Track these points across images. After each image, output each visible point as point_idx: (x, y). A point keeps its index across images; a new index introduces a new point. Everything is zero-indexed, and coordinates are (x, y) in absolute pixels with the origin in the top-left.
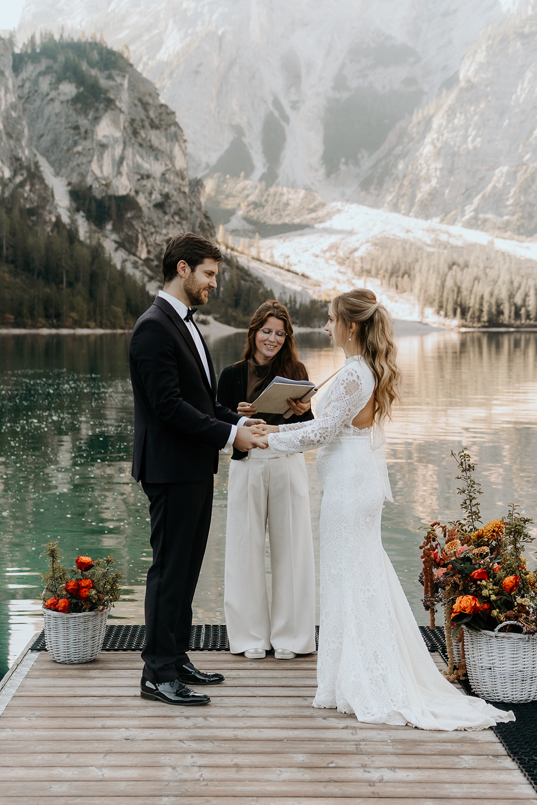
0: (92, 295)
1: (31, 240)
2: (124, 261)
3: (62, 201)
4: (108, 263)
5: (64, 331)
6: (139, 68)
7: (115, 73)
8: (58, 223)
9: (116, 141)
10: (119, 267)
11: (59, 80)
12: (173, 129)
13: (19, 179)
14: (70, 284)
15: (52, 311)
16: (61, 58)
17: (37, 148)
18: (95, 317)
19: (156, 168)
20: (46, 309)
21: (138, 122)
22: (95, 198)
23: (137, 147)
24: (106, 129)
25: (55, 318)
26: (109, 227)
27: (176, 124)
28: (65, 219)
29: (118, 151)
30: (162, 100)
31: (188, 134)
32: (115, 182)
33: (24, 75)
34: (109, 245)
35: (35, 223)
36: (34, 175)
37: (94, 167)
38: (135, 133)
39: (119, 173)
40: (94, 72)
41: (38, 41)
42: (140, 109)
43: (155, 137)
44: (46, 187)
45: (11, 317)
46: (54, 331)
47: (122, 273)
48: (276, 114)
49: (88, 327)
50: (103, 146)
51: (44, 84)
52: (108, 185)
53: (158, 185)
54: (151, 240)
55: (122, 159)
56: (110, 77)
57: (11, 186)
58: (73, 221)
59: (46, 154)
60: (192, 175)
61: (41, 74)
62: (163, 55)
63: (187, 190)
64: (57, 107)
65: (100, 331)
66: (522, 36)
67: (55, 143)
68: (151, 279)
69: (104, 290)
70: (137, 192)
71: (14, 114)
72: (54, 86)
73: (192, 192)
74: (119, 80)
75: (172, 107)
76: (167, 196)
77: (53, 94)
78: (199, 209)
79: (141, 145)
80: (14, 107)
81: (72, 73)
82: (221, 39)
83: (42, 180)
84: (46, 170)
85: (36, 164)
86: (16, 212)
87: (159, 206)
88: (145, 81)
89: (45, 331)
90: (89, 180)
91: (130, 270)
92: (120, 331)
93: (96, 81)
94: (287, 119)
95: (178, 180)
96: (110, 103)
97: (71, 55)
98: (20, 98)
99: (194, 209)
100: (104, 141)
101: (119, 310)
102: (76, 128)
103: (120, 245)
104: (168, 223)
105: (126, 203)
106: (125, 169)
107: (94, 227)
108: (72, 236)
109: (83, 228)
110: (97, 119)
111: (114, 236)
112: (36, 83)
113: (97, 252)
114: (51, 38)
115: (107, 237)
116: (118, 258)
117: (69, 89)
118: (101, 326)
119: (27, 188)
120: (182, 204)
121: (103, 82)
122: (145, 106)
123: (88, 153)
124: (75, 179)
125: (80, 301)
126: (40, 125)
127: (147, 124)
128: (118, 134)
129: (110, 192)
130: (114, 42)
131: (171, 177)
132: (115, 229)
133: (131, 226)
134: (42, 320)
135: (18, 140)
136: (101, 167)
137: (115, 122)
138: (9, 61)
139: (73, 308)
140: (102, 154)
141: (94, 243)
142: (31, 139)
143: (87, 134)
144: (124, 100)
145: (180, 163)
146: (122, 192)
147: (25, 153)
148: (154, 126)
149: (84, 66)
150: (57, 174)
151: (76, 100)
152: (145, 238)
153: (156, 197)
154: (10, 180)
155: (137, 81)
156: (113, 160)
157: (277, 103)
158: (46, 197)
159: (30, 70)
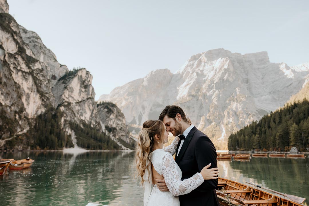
0: (108, 144)
1: (97, 135)
2: (114, 139)
3: (104, 128)
4: (111, 139)
5: (102, 151)
6: (118, 107)
7: (114, 107)
8: (103, 132)
9: (113, 118)
10: (113, 139)
11: (105, 108)
12: (123, 117)
13: (96, 124)
14: (104, 143)
15: (100, 147)
16: (105, 105)
17: (100, 119)
18: (108, 148)
19: (120, 123)
20: (99, 147)
21: (117, 116)
22: (109, 128)
23: (117, 119)
24: (112, 116)
25: (101, 149)
26: (111, 133)
27: (124, 116)
28: (104, 131)
29: (114, 120)
30: (122, 112)
31: (126, 117)
32: (113, 125)
33: (99, 107)
34: (111, 135)
35: (99, 132)
36: (99, 124)
37: (110, 123)
38: (117, 117)
39: (114, 124)
40: (110, 107)
41: (101, 102)
42: (118, 113)
43: (120, 118)
44: (101, 126)
45: (93, 148)
46: (100, 151)
47: (113, 141)
48: (141, 114)
49: (106, 150)
50: (111, 119)
51: (102, 109)
52: (112, 126)
53: (120, 126)
54: (119, 135)
55: (114, 121)
56: (113, 108)
57: (95, 126)
58: (105, 132)
59: (101, 120)
60: (126, 124)
61: (102, 107)
62: (122, 105)
63: (125, 127)
64: (104, 113)
65: (109, 151)
66: (180, 104)
67: (103, 118)
68: (118, 142)
69: (110, 144)
70: (117, 127)
71: (96, 114)
72: (104, 109)
73: (126, 127)
74: (114, 108)
75: (123, 113)
76: (122, 128)
77: (103, 111)
78: (127, 130)
79: (118, 119)
80: (96, 113)
81: (107, 107)
82: (132, 103)
83: (100, 125)
84: (101, 123)
85: (100, 122)
86: (95, 130)
87: (120, 129)
88: (119, 109)
89: (99, 151)
90: (108, 125)
91: (115, 140)
92: (112, 151)
93: (111, 108)
94: (142, 115)
95: (124, 125)
96: (113, 112)
97: (107, 105)
98: (98, 111)
99: (126, 130)
100: (111, 118)
101: (112, 147)
102: (107, 116)
103: (113, 136)
104: (122, 132)
105: (115, 129)
106: (115, 123)
107: (109, 133)
108: (105, 134)
109: (107, 133)
110: (110, 115)
111: (112, 134)
112: (100, 109)
113: (109, 137)
114: (104, 102)
115: (111, 134)
116: (112, 138)
117: (106, 110)
118: (109, 150)
119: (98, 126)
120: (124, 129)
121: (112, 109)
122: (119, 113)
123: (109, 120)
124: (106, 124)
125: (105, 146)
126: (101, 116)
127: (119, 115)
128: (114, 117)
129: (112, 127)
130: (114, 103)
131: (122, 124)
132: (113, 133)
133: (115, 133)
134: (98, 149)
135: (97, 118)
136: (111, 123)
137: (114, 115)
138: (96, 105)
139: (104, 147)
140: (111, 121)
141: (109, 135)
142: (99, 118)
143: (109, 117)
144: (115, 112)
145: (124, 122)
146: (114, 127)
147: (98, 120)
148: (120, 116)
149: (109, 106)
150: (103, 124)
151: (107, 112)
152: (118, 135)
153: (120, 128)
154: (95, 125)
155: (118, 109)
156: (113, 121)
157: (141, 113)
158: (101, 128)
159: (100, 107)
